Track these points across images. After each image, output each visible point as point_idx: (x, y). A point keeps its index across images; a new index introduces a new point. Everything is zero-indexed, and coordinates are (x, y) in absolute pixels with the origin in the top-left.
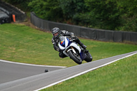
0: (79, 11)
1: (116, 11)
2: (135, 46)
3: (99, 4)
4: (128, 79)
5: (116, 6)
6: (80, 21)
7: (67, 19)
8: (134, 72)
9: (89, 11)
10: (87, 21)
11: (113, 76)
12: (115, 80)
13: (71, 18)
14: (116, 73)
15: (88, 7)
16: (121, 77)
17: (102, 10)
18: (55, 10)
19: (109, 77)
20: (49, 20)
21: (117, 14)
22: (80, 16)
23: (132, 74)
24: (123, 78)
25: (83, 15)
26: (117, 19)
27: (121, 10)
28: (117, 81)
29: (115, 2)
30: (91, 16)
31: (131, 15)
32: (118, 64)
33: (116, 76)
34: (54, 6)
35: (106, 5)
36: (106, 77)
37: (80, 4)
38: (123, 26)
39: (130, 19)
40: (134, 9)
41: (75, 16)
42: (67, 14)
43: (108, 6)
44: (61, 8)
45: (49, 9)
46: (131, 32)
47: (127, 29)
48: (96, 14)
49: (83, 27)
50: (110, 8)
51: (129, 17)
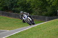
0: (15, 7)
1: (30, 7)
2: (38, 21)
3: (23, 4)
4: (36, 35)
5: (30, 5)
6: (15, 11)
7: (10, 10)
8: (38, 32)
9: (19, 7)
10: (18, 11)
11: (29, 34)
12: (30, 36)
13: (11, 10)
14: (30, 33)
15: (19, 5)
16: (32, 34)
17: (24, 6)
18: (5, 7)
19: (27, 35)
20: (2, 11)
21: (31, 8)
22: (15, 9)
23: (37, 33)
24: (33, 35)
25: (16, 9)
26: (31, 10)
27: (32, 6)
28: (31, 36)
29: (30, 3)
30: (20, 9)
31: (37, 9)
32: (31, 29)
33: (30, 34)
34: (4, 5)
35: (26, 4)
36: (26, 34)
37: (15, 4)
38: (33, 13)
39: (36, 10)
40: (38, 6)
41: (13, 9)
42: (10, 8)
43: (27, 5)
44: (7, 6)
45: (2, 6)
46: (36, 16)
47: (35, 14)
48: (22, 8)
49: (16, 14)
50: (28, 6)
51: (36, 9)
